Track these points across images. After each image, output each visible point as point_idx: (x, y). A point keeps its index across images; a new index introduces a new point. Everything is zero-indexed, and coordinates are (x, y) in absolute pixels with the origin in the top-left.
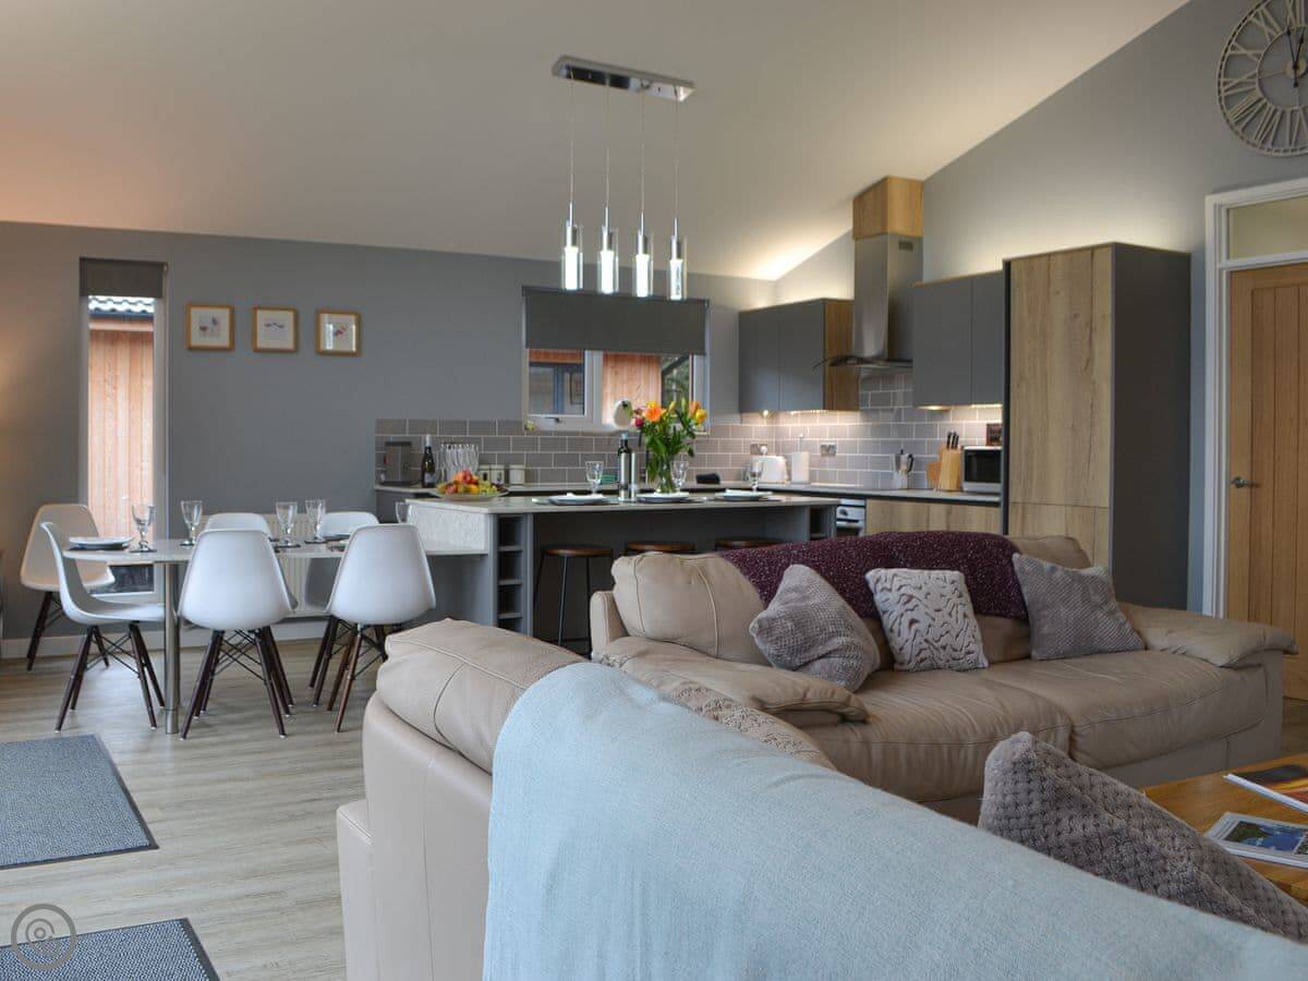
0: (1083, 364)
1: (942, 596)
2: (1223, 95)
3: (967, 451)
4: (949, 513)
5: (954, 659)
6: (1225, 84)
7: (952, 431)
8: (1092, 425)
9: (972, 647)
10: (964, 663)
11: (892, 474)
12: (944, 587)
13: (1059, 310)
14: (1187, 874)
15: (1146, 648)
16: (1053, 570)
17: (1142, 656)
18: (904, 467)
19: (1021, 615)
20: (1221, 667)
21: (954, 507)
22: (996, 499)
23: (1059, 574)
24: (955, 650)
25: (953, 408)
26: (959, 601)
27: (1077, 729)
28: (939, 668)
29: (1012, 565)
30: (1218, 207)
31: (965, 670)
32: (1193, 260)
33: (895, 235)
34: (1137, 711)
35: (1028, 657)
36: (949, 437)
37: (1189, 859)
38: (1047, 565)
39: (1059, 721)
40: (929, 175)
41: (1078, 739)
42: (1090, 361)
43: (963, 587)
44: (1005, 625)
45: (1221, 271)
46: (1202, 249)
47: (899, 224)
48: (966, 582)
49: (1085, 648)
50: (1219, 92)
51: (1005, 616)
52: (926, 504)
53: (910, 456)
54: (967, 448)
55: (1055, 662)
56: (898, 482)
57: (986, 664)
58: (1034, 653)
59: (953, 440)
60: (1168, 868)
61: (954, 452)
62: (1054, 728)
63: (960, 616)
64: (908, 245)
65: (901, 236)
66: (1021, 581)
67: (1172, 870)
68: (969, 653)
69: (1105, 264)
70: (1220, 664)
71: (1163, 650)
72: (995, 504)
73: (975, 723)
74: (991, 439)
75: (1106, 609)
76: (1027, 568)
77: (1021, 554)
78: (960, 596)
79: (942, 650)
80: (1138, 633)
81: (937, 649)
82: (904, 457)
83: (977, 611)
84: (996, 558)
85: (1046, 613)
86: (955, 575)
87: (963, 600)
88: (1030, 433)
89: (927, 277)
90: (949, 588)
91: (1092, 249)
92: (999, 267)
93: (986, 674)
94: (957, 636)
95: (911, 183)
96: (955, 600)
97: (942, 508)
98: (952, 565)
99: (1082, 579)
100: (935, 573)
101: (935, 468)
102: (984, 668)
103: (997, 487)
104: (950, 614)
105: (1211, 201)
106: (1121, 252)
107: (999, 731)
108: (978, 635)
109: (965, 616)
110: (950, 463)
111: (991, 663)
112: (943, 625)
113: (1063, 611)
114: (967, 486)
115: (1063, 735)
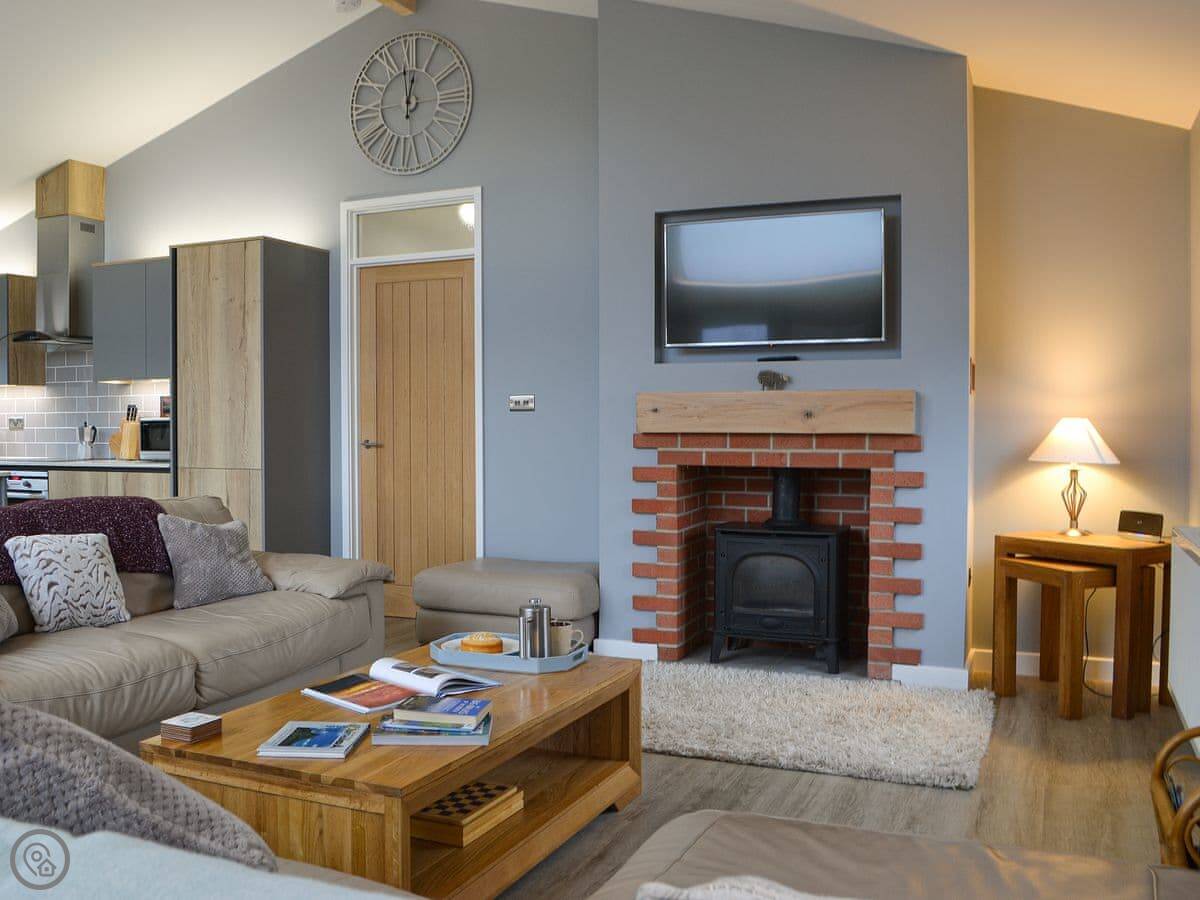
0: (238, 342)
1: (82, 558)
2: (355, 118)
3: (142, 423)
4: (125, 480)
5: (96, 616)
6: (357, 109)
7: (132, 404)
8: (246, 396)
9: (112, 604)
10: (105, 619)
11: (77, 445)
12: (85, 549)
13: (217, 292)
14: (93, 788)
15: (275, 589)
16: (193, 526)
17: (270, 596)
18: (87, 439)
19: (166, 570)
20: (332, 599)
21: (130, 474)
22: (166, 465)
23: (199, 529)
24: (96, 608)
25: (133, 382)
26: (100, 561)
27: (202, 667)
28: (81, 626)
29: (156, 523)
30: (350, 213)
31: (108, 625)
32: (331, 256)
33: (77, 217)
34: (256, 645)
35: (171, 607)
36: (129, 410)
37: (97, 774)
38: (188, 522)
39: (184, 662)
40: (111, 163)
41: (203, 675)
42: (243, 340)
43: (106, 548)
44: (151, 580)
45: (352, 266)
46: (338, 249)
47: (81, 205)
48: (110, 543)
49: (221, 594)
50: (352, 115)
51: (151, 572)
52: (104, 473)
53: (93, 428)
54: (142, 419)
55: (196, 609)
56: (82, 454)
57: (128, 617)
58: (176, 603)
59: (132, 412)
60: (77, 785)
61: (132, 423)
62: (180, 668)
63: (101, 575)
64: (88, 227)
65: (82, 218)
66: (165, 539)
67: (81, 787)
68: (110, 609)
69: (256, 254)
70: (331, 596)
71: (288, 589)
72: (166, 470)
73: (101, 673)
74: (164, 412)
75: (240, 557)
76: (170, 527)
77: (166, 514)
78: (102, 556)
79: (81, 609)
80: (269, 577)
81: (77, 608)
82: (88, 430)
83: (121, 568)
84: (143, 519)
85: (186, 565)
86: (100, 537)
87: (104, 560)
88: (194, 405)
89: (107, 260)
90: (91, 549)
91: (245, 241)
92: (167, 253)
93: (126, 628)
94: (98, 594)
95: (93, 169)
96: (96, 560)
97: (120, 474)
98: (97, 529)
99: (218, 533)
100: (77, 537)
101: (117, 440)
102: (126, 621)
103: (167, 455)
104: (90, 574)
105: (345, 207)
106: (270, 246)
107: (125, 679)
108: (120, 590)
109: (106, 574)
110: (130, 432)
111: (134, 616)
112: (82, 585)
113: (201, 563)
114: (144, 455)
115: (188, 674)
